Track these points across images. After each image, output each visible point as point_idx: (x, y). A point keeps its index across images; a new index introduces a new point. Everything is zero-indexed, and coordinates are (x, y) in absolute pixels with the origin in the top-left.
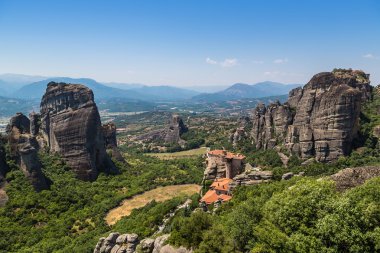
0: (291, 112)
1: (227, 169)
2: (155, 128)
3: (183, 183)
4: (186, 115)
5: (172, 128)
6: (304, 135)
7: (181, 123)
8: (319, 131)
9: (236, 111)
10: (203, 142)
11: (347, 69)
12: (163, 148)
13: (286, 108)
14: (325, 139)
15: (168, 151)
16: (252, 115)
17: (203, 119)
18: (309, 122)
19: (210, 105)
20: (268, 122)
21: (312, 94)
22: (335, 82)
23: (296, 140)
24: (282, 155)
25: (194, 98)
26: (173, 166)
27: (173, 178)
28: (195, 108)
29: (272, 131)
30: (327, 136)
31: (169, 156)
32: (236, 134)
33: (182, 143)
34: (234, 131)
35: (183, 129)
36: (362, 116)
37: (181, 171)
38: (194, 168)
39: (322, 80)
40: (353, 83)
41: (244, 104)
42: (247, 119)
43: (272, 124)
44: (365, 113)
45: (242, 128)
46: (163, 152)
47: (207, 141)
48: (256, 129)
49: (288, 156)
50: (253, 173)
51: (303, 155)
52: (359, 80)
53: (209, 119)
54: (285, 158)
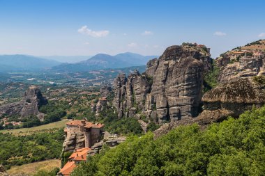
0: (148, 81)
1: (86, 139)
2: (9, 102)
3: (43, 159)
4: (45, 86)
5: (29, 101)
6: (160, 103)
7: (39, 94)
8: (172, 98)
9: (98, 81)
10: (65, 114)
11: (193, 43)
12: (19, 123)
13: (144, 78)
14: (178, 105)
15: (25, 127)
16: (114, 84)
17: (64, 91)
18: (164, 91)
19: (72, 75)
20: (128, 91)
21: (165, 65)
22: (183, 55)
23: (154, 108)
24: (142, 122)
25: (55, 68)
26: (31, 142)
27: (30, 155)
28: (56, 78)
29: (133, 100)
30: (179, 103)
31: (26, 132)
32: (99, 104)
33: (41, 116)
34: (97, 102)
35: (42, 102)
36: (205, 84)
37: (40, 147)
38: (55, 142)
39: (173, 52)
40: (198, 56)
41: (106, 74)
42: (110, 89)
43: (132, 93)
44: (208, 82)
45: (104, 98)
46: (18, 128)
47: (69, 113)
48: (118, 99)
49: (147, 122)
50: (111, 140)
51: (160, 121)
52: (203, 53)
53: (71, 90)
54: (144, 125)
